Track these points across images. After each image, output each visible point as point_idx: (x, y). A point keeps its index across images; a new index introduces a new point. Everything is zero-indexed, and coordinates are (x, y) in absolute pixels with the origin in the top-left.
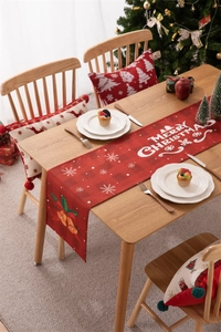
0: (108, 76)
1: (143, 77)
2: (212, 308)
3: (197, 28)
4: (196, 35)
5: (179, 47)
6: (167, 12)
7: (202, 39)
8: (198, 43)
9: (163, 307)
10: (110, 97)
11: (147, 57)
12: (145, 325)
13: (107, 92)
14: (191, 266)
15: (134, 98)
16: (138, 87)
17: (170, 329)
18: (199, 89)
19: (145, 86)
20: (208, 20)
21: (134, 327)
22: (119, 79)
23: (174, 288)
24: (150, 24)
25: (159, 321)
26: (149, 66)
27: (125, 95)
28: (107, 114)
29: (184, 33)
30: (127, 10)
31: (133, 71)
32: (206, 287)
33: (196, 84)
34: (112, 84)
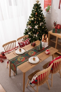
0: (21, 43)
1: (27, 43)
2: (39, 83)
3: (36, 34)
4: (36, 35)
5: (34, 37)
6: (31, 32)
7: (38, 36)
8: (37, 37)
9: (31, 84)
10: (22, 46)
11: (28, 39)
12: (29, 87)
13: (21, 46)
14: (35, 76)
15: (26, 46)
16: (26, 44)
17: (33, 87)
18: (37, 45)
19: (28, 44)
20: (38, 33)
21: (27, 87)
22: (23, 43)
23: (32, 80)
24: (29, 34)
25: (31, 86)
26: (28, 41)
27: (24, 46)
28: (21, 50)
29: (34, 35)
30: (25, 32)
31: (26, 42)
32: (37, 80)
33: (36, 44)
34: (22, 44)
